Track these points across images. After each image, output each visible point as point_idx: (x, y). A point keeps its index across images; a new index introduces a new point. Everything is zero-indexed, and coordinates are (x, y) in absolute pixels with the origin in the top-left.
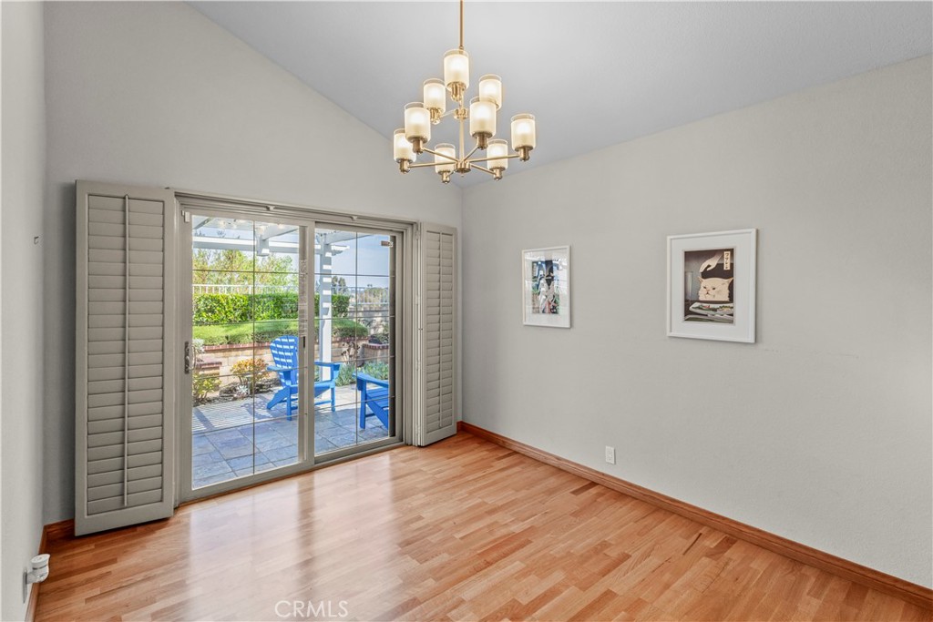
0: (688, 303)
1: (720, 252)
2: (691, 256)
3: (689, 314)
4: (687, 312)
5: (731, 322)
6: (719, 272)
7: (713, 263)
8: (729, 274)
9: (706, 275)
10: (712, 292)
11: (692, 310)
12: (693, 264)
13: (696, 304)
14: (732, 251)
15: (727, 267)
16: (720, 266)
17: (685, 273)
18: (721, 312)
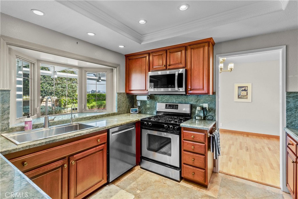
0: (238, 96)
1: (245, 87)
2: (239, 87)
4: (238, 97)
5: (247, 99)
7: (244, 89)
8: (247, 90)
9: (242, 91)
10: (243, 94)
12: (240, 89)
13: (240, 96)
14: (247, 87)
15: (246, 89)
16: (245, 89)
17: (238, 90)
18: (246, 97)
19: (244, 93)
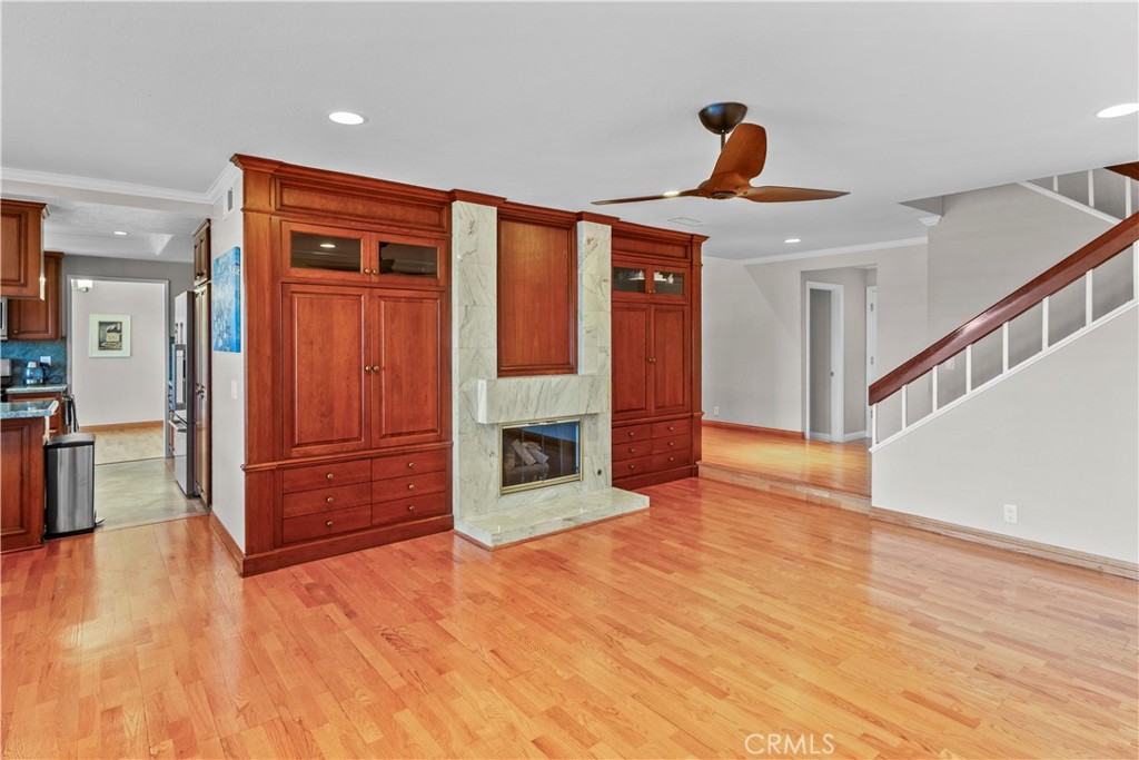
0: (100, 343)
1: (116, 323)
2: (101, 324)
3: (101, 347)
6: (115, 330)
7: (113, 327)
8: (120, 331)
9: (109, 331)
10: (112, 338)
11: (102, 345)
12: (103, 327)
13: (104, 343)
14: (121, 323)
15: (119, 329)
16: (116, 328)
17: (99, 331)
18: (117, 346)
19: (114, 337)
